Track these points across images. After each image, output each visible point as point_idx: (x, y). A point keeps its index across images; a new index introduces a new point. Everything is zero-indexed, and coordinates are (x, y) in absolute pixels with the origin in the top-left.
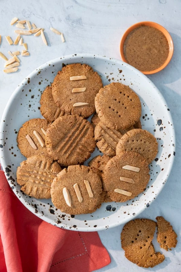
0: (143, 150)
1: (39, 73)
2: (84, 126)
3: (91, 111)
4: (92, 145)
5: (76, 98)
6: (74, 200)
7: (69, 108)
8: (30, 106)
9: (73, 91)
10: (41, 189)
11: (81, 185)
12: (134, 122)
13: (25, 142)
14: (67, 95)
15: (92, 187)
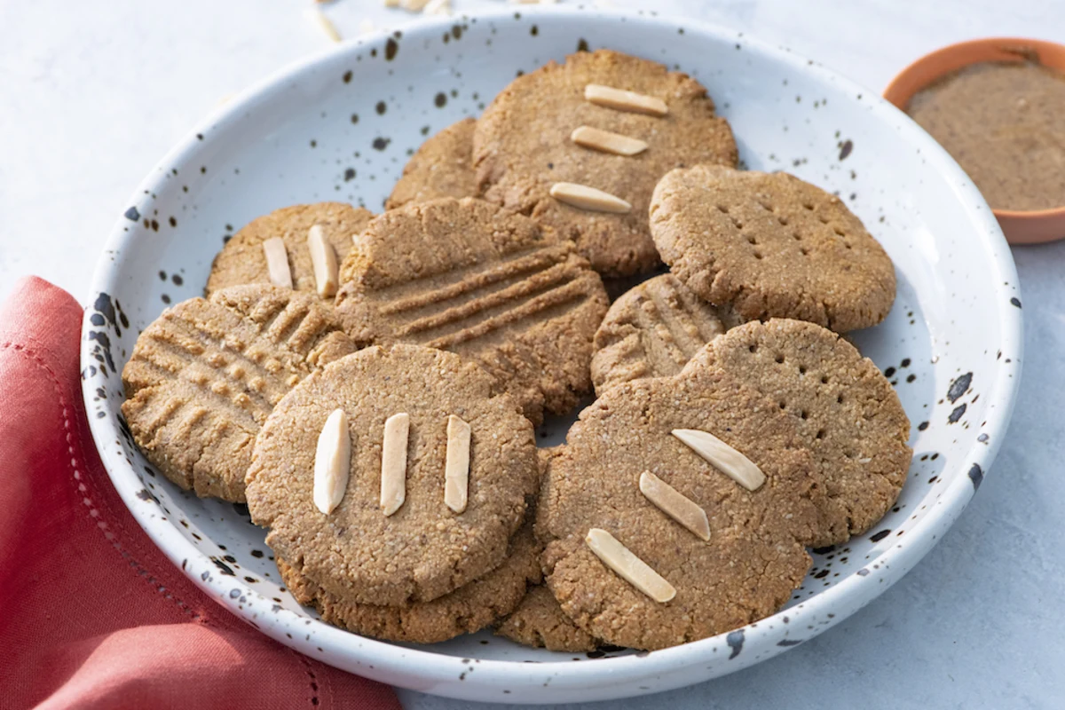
0: (821, 434)
1: (457, 31)
2: (565, 279)
3: (630, 244)
4: (566, 367)
5: (581, 167)
6: (359, 492)
7: (527, 193)
8: (350, 174)
9: (578, 134)
10: (219, 421)
11: (427, 433)
12: (820, 305)
13: (250, 262)
14: (543, 141)
15: (476, 461)
